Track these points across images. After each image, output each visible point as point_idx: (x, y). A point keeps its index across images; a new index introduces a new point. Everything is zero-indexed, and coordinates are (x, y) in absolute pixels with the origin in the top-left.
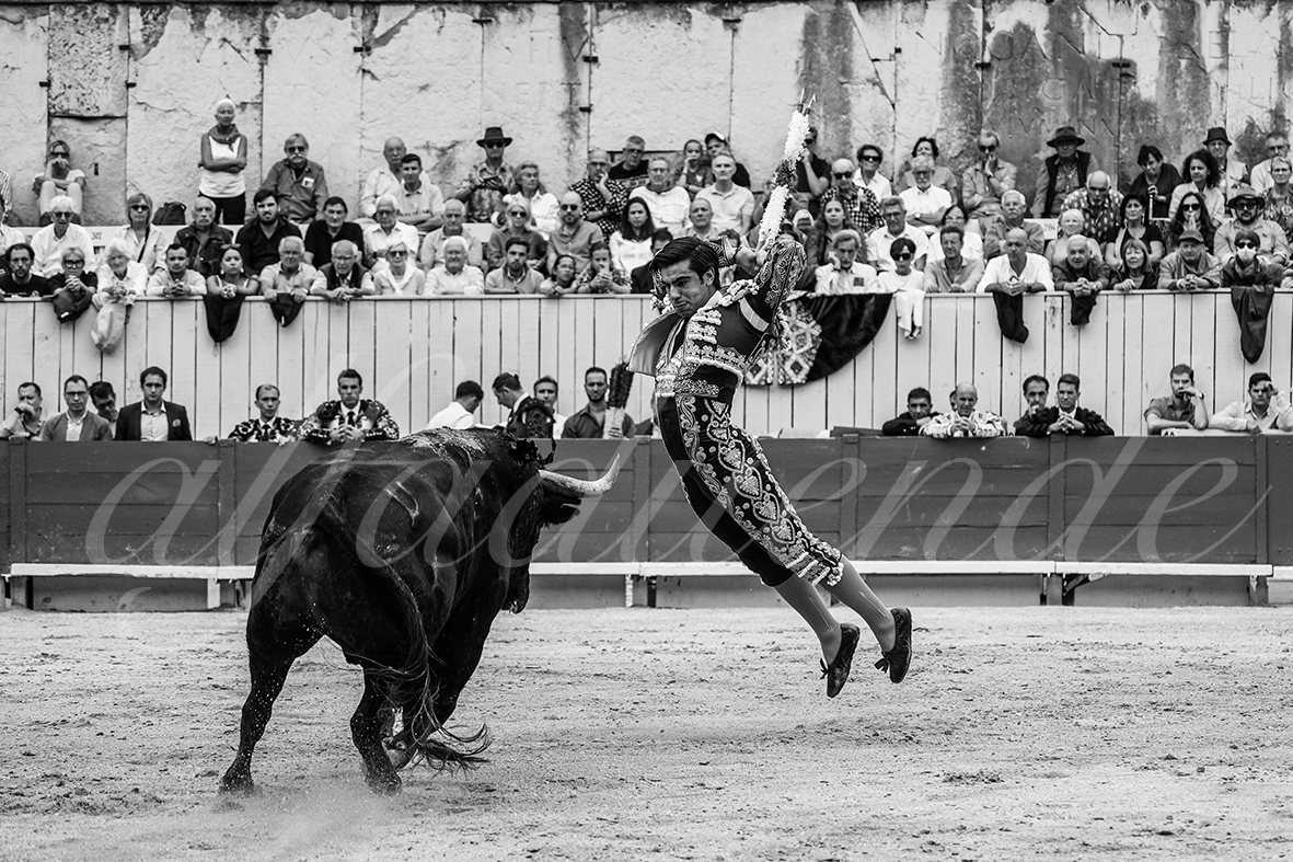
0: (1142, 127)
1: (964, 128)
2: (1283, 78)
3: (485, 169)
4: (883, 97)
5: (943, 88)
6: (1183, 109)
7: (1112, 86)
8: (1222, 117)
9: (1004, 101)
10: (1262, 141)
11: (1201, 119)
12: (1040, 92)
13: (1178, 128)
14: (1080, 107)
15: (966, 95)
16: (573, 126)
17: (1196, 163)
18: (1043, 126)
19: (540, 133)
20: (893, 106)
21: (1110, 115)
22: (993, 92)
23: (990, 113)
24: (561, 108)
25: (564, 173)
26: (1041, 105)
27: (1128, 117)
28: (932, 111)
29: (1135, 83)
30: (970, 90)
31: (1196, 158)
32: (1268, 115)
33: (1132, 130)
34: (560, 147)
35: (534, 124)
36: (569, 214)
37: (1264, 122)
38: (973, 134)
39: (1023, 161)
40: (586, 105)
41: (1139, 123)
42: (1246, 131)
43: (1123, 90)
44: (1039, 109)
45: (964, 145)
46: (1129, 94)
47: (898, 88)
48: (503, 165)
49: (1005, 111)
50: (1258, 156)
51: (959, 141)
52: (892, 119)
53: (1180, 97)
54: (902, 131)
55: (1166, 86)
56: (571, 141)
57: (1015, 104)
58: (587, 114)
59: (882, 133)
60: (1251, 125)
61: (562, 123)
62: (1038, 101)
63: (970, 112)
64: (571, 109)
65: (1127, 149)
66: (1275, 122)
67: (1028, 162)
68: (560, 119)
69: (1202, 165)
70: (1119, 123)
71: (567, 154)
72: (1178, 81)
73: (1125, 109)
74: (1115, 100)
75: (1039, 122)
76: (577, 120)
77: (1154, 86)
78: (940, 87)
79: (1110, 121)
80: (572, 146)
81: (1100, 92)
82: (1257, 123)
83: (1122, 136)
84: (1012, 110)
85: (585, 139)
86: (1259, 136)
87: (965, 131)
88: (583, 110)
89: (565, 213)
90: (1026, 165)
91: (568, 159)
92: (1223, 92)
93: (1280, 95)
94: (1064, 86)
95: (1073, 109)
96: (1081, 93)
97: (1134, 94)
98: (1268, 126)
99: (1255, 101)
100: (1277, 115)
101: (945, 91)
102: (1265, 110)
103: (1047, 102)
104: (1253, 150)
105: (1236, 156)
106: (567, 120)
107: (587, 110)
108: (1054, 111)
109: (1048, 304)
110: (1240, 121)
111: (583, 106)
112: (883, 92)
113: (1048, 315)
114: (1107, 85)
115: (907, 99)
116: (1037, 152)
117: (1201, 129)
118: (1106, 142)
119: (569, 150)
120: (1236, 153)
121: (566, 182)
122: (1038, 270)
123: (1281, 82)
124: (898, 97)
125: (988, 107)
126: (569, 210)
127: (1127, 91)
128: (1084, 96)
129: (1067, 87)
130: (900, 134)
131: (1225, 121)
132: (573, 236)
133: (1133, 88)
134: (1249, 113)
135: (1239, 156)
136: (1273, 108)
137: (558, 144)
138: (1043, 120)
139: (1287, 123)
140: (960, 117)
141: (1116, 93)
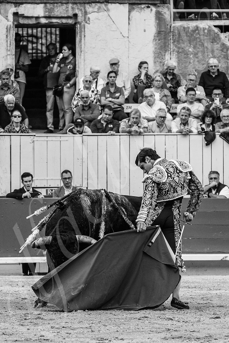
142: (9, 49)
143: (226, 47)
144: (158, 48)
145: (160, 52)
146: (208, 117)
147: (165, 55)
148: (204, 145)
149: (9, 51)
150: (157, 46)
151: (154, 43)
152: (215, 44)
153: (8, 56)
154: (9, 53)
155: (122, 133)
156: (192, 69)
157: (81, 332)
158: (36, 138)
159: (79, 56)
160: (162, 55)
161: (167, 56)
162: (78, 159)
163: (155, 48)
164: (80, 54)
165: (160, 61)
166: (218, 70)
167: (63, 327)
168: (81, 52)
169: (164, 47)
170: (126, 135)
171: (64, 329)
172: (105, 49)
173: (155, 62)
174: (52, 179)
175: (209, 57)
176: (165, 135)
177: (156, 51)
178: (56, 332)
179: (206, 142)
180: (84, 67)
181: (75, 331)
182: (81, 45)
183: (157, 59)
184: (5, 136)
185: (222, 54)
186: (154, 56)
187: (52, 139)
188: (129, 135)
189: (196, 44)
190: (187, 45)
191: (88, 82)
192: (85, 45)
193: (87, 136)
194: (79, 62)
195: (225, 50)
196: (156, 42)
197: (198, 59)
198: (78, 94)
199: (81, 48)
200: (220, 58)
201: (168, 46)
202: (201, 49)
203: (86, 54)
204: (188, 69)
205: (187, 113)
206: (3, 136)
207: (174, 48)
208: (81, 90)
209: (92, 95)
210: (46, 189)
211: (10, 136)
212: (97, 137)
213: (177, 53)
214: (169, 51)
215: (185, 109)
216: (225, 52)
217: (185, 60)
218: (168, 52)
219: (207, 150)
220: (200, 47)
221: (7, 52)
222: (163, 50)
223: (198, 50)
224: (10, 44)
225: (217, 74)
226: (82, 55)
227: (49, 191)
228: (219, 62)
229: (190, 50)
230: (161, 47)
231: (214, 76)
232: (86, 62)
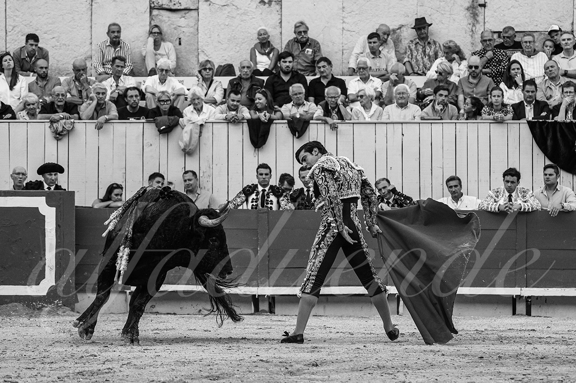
3: (418, 43)
16: (475, 16)
19: (454, 20)
24: (467, 5)
25: (470, 45)
34: (467, 29)
35: (450, 14)
36: (474, 71)
40: (483, 3)
48: (429, 39)
56: (474, 25)
58: (483, 8)
61: (468, 14)
64: (473, 5)
68: (466, 11)
71: (471, 33)
76: (477, 12)
80: (474, 28)
85: (482, 24)
88: (481, 5)
89: (471, 70)
91: (472, 36)
106: (471, 12)
107: (484, 6)
111: (480, 3)
119: (472, 31)
121: (471, 51)
126: (473, 69)
132: (477, 84)
137: (465, 27)
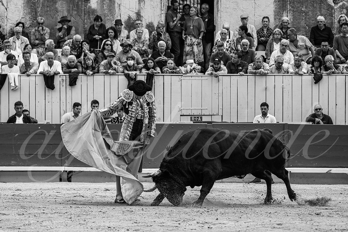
0: (92, 18)
1: (31, 17)
2: (140, 1)
4: (3, 6)
5: (23, 4)
6: (106, 12)
7: (82, 4)
8: (119, 15)
9: (45, 8)
10: (133, 23)
11: (112, 15)
12: (57, 5)
13: (105, 18)
14: (71, 11)
15: (31, 6)
17: (110, 31)
18: (58, 17)
20: (6, 9)
21: (81, 13)
22: (41, 5)
23: (40, 12)
26: (57, 10)
27: (88, 14)
28: (20, 11)
29: (90, 3)
30: (33, 4)
31: (110, 29)
32: (135, 14)
33: (89, 19)
37: (134, 16)
38: (34, 19)
39: (52, 29)
41: (91, 16)
42: (128, 19)
43: (86, 5)
44: (57, 11)
45: (31, 23)
46: (88, 7)
47: (8, 3)
49: (45, 11)
50: (132, 28)
51: (29, 22)
52: (6, 14)
53: (105, 8)
54: (9, 18)
55: (100, 4)
57: (48, 9)
59: (3, 18)
60: (129, 18)
62: (56, 8)
63: (33, 12)
65: (87, 25)
66: (138, 17)
67: (53, 29)
69: (113, 32)
70: (84, 16)
72: (104, 2)
73: (86, 12)
74: (83, 9)
75: (57, 15)
77: (96, 4)
78: (23, 3)
79: (81, 16)
81: (78, 6)
82: (131, 17)
83: (85, 21)
84: (47, 11)
86: (132, 21)
87: (32, 18)
90: (53, 30)
92: (119, 6)
93: (139, 7)
94: (65, 3)
95: (68, 11)
96: (71, 6)
97: (89, 6)
98: (135, 18)
99: (130, 9)
100: (138, 14)
101: (24, 4)
102: (134, 12)
103: (59, 9)
104: (130, 26)
105: (124, 28)
108: (62, 12)
109: (61, 78)
110: (126, 16)
112: (3, 4)
113: (61, 82)
114: (80, 3)
115: (11, 7)
116: (56, 26)
117: (112, 19)
118: (80, 23)
120: (124, 27)
122: (57, 66)
123: (139, 3)
124: (8, 6)
125: (39, 10)
127: (87, 5)
128: (72, 7)
129: (66, 4)
130: (9, 19)
131: (121, 16)
133: (89, 4)
134: (128, 13)
135: (125, 28)
136: (137, 12)
138: (58, 15)
139: (142, 17)
140: (29, 13)
141: (83, 6)
142: (162, 9)
143: (331, 7)
144: (278, 8)
145: (279, 11)
146: (316, 61)
147: (283, 13)
148: (313, 83)
149: (163, 10)
150: (276, 6)
151: (275, 4)
152: (322, 4)
153: (162, 14)
154: (163, 12)
155: (249, 73)
156: (304, 24)
157: (220, 227)
158: (183, 78)
159: (216, 15)
160: (281, 13)
161: (285, 14)
162: (215, 94)
163: (276, 8)
164: (217, 13)
165: (279, 18)
166: (325, 25)
167: (206, 223)
168: (218, 11)
169: (283, 7)
170: (253, 75)
171: (207, 224)
172: (236, 9)
173: (275, 19)
174: (195, 109)
175: (318, 14)
176: (283, 75)
177: (276, 10)
178: (201, 226)
179: (315, 81)
180: (220, 23)
181: (215, 226)
182: (218, 6)
183: (276, 16)
184: (160, 76)
185: (328, 13)
186: (274, 14)
187: (195, 78)
188: (255, 76)
189: (308, 5)
190: (301, 6)
191: (224, 34)
192: (221, 6)
193: (222, 76)
194: (216, 19)
195: (330, 10)
196: (276, 3)
197: (309, 16)
198: (216, 44)
199: (218, 8)
200: (326, 16)
201: (285, 7)
202: (311, 8)
203: (222, 13)
204: (301, 24)
205: (299, 59)
206: (158, 76)
207: (290, 8)
208: (218, 41)
209: (227, 44)
210: (190, 116)
211: (164, 75)
212: (230, 77)
213: (292, 12)
214: (286, 10)
215: (298, 56)
216: (329, 11)
217: (299, 17)
218: (286, 12)
219: (316, 87)
220: (311, 7)
221: (161, 11)
222: (282, 9)
223: (309, 9)
224: (164, 5)
225: (324, 28)
226: (219, 13)
227: (193, 118)
228: (325, 19)
229: (303, 9)
230: (280, 7)
231: (322, 30)
232: (221, 19)
